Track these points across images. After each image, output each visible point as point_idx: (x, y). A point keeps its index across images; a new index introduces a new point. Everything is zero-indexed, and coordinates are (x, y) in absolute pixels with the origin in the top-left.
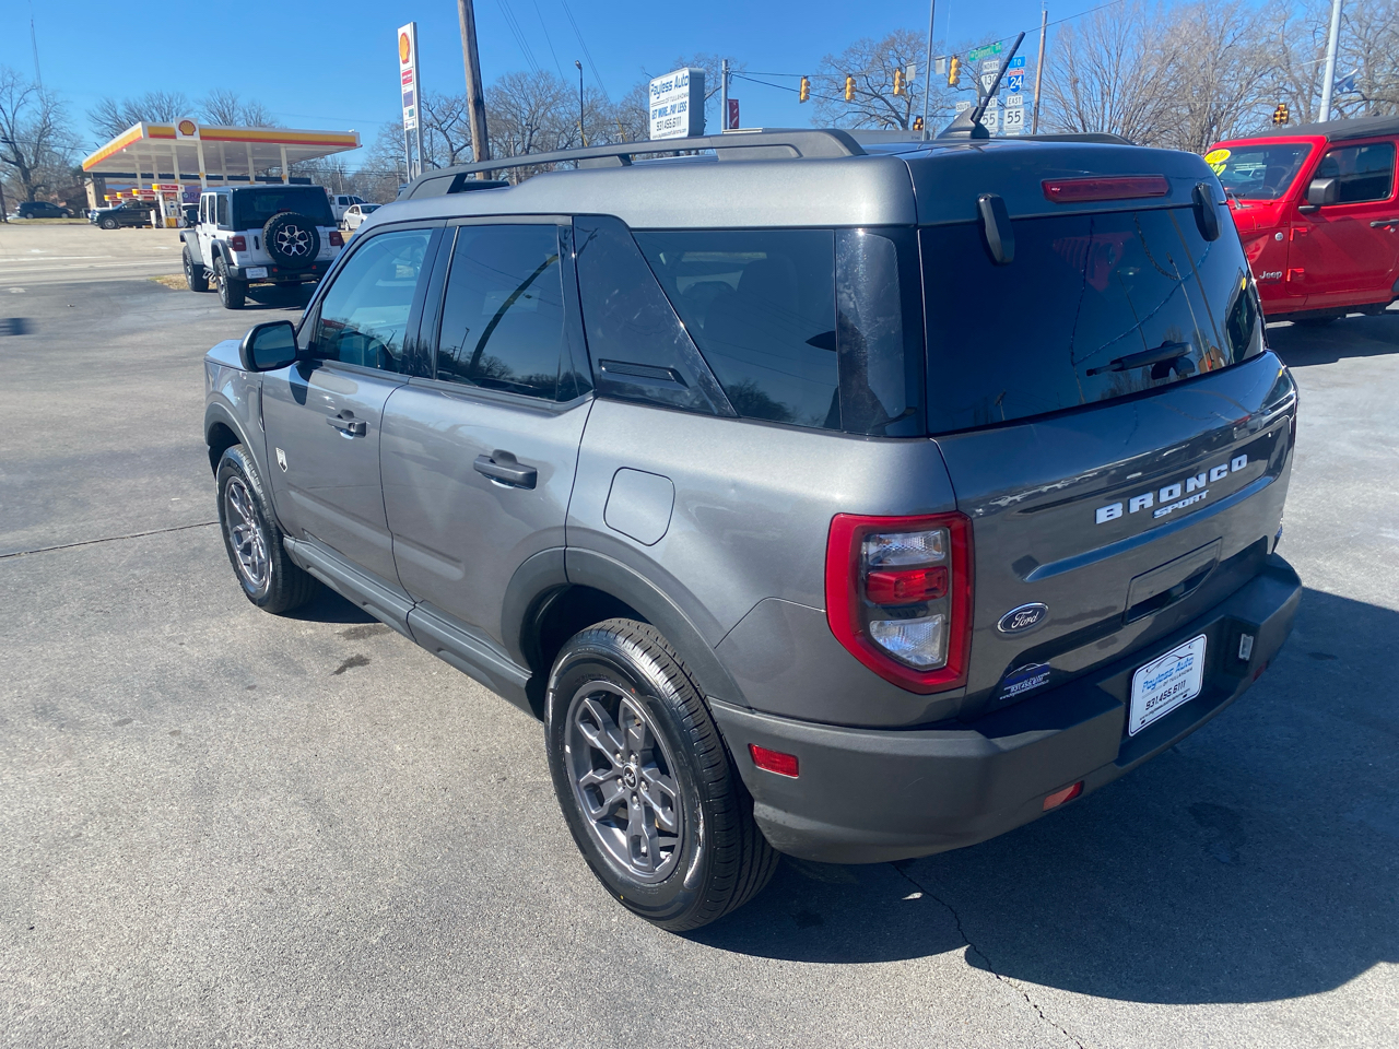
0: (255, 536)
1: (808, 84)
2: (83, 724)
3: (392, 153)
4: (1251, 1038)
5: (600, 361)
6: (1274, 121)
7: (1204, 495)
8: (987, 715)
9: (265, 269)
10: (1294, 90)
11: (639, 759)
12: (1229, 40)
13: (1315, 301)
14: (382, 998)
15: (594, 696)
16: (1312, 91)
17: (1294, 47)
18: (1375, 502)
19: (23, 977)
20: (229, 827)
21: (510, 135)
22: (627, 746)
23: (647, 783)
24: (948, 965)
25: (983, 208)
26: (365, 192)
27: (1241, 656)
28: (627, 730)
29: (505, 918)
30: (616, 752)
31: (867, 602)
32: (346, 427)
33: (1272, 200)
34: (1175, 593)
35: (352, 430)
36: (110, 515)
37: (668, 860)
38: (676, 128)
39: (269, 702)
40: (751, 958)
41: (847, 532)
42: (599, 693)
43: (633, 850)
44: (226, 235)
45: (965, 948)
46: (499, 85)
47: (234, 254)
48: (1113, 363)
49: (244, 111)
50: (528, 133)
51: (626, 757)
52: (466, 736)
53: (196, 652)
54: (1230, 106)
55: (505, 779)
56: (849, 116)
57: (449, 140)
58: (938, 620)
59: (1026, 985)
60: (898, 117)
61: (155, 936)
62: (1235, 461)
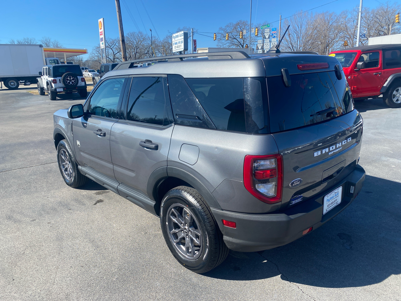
0: (69, 166)
1: (216, 35)
2: (21, 221)
3: (96, 55)
4: (360, 296)
5: (176, 115)
6: (344, 45)
7: (341, 148)
8: (287, 209)
9: (62, 89)
10: (349, 37)
11: (189, 225)
12: (331, 23)
13: (360, 95)
14: (119, 295)
15: (175, 208)
16: (354, 37)
17: (348, 25)
18: (379, 150)
19: (13, 294)
20: (68, 249)
21: (131, 49)
22: (185, 222)
23: (191, 232)
24: (276, 280)
25: (283, 72)
26: (89, 66)
27: (351, 192)
28: (185, 217)
29: (151, 272)
30: (182, 223)
31: (255, 179)
32: (100, 134)
33: (347, 68)
34: (334, 175)
35: (102, 135)
36: (23, 161)
37: (197, 253)
38: (180, 48)
39: (76, 213)
40: (222, 280)
41: (249, 160)
42: (177, 207)
43: (187, 251)
44: (51, 79)
45: (280, 275)
46: (127, 35)
47: (53, 85)
48: (317, 113)
49: (53, 43)
50: (136, 49)
51: (184, 224)
52: (134, 221)
53: (52, 200)
54: (332, 41)
55: (146, 233)
56: (227, 44)
57: (113, 51)
58: (274, 183)
59: (298, 284)
60: (241, 44)
61: (50, 281)
62: (348, 139)
